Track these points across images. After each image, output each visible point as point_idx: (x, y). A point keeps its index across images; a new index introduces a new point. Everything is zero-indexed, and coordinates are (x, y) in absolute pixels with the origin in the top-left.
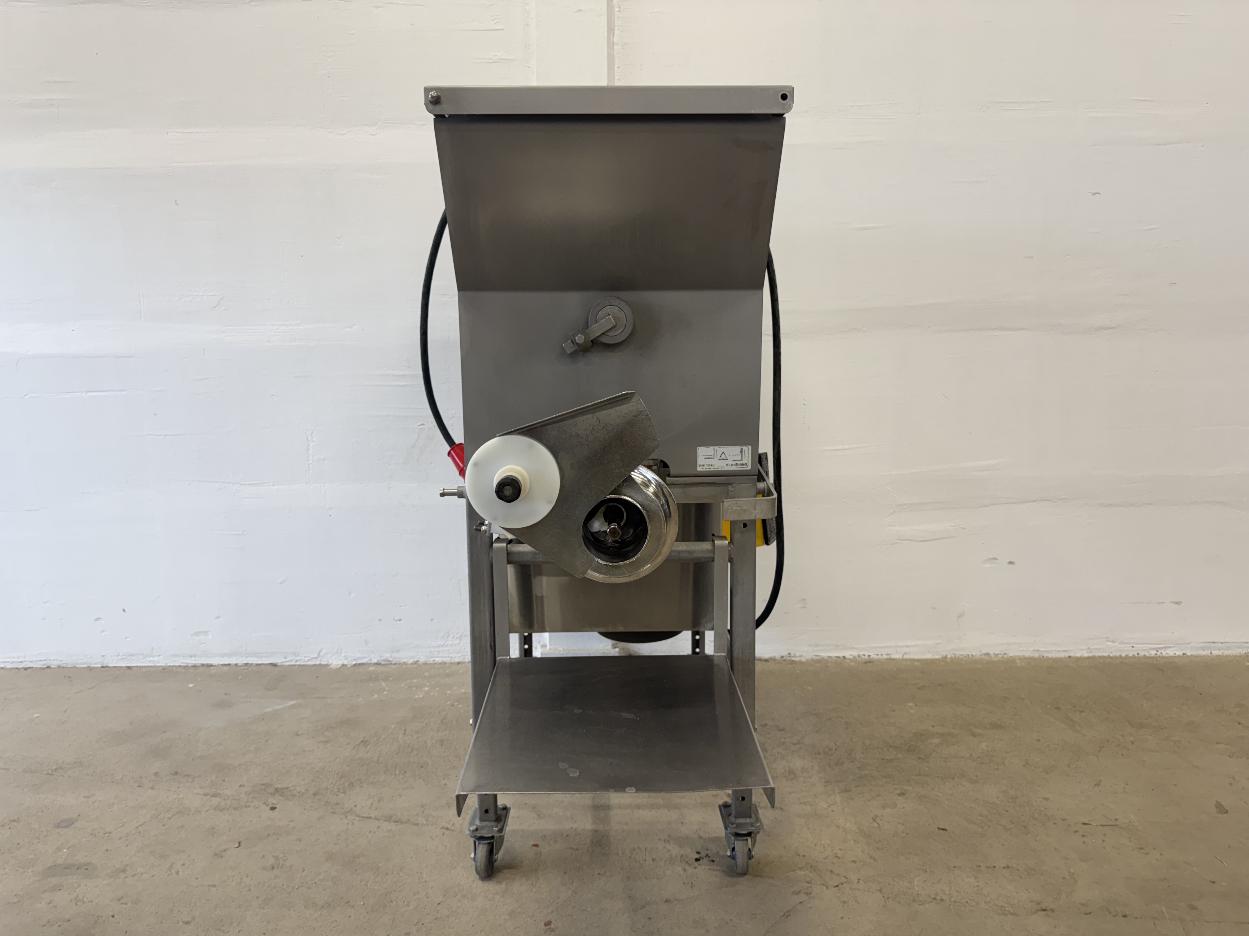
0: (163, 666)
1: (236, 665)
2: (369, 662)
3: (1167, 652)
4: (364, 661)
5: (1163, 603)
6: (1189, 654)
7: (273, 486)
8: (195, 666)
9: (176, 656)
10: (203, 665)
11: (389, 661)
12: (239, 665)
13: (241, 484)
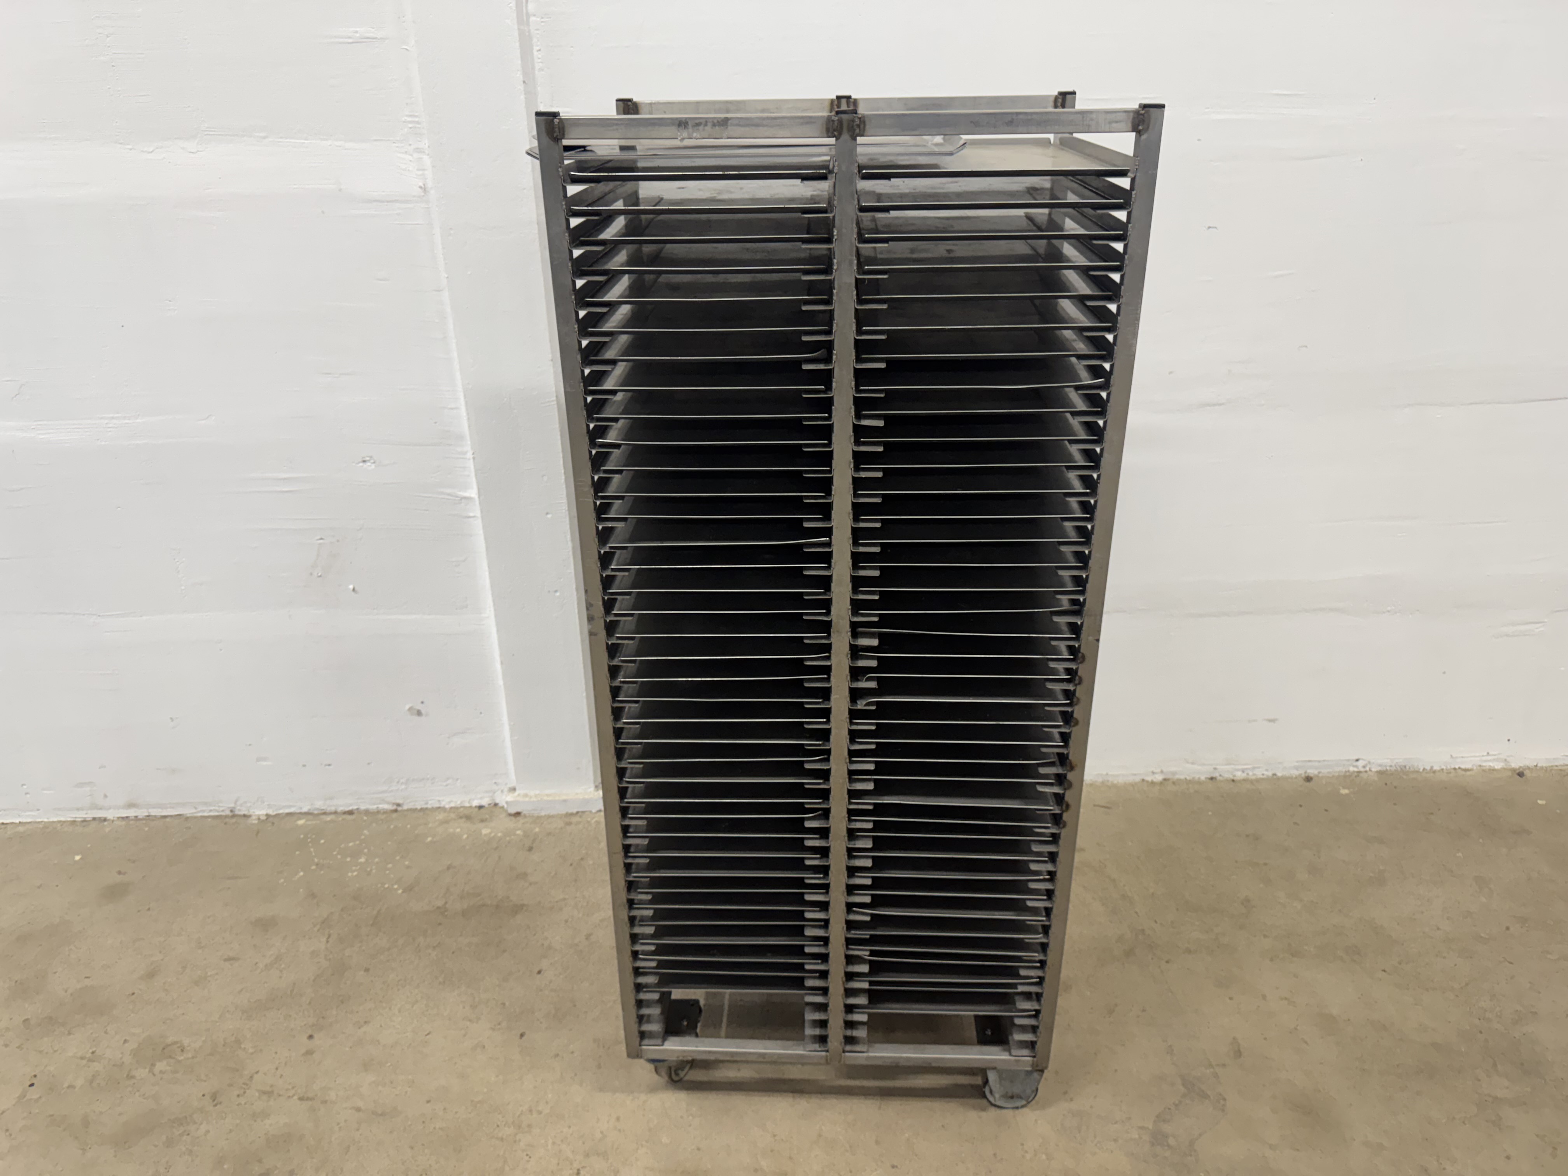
0: (45, 822)
1: (136, 817)
2: (299, 811)
3: (1255, 772)
4: (292, 810)
5: (1254, 721)
6: (1279, 774)
7: (141, 616)
8: (84, 821)
9: (59, 809)
10: (94, 819)
11: (323, 810)
12: (139, 817)
13: (99, 616)
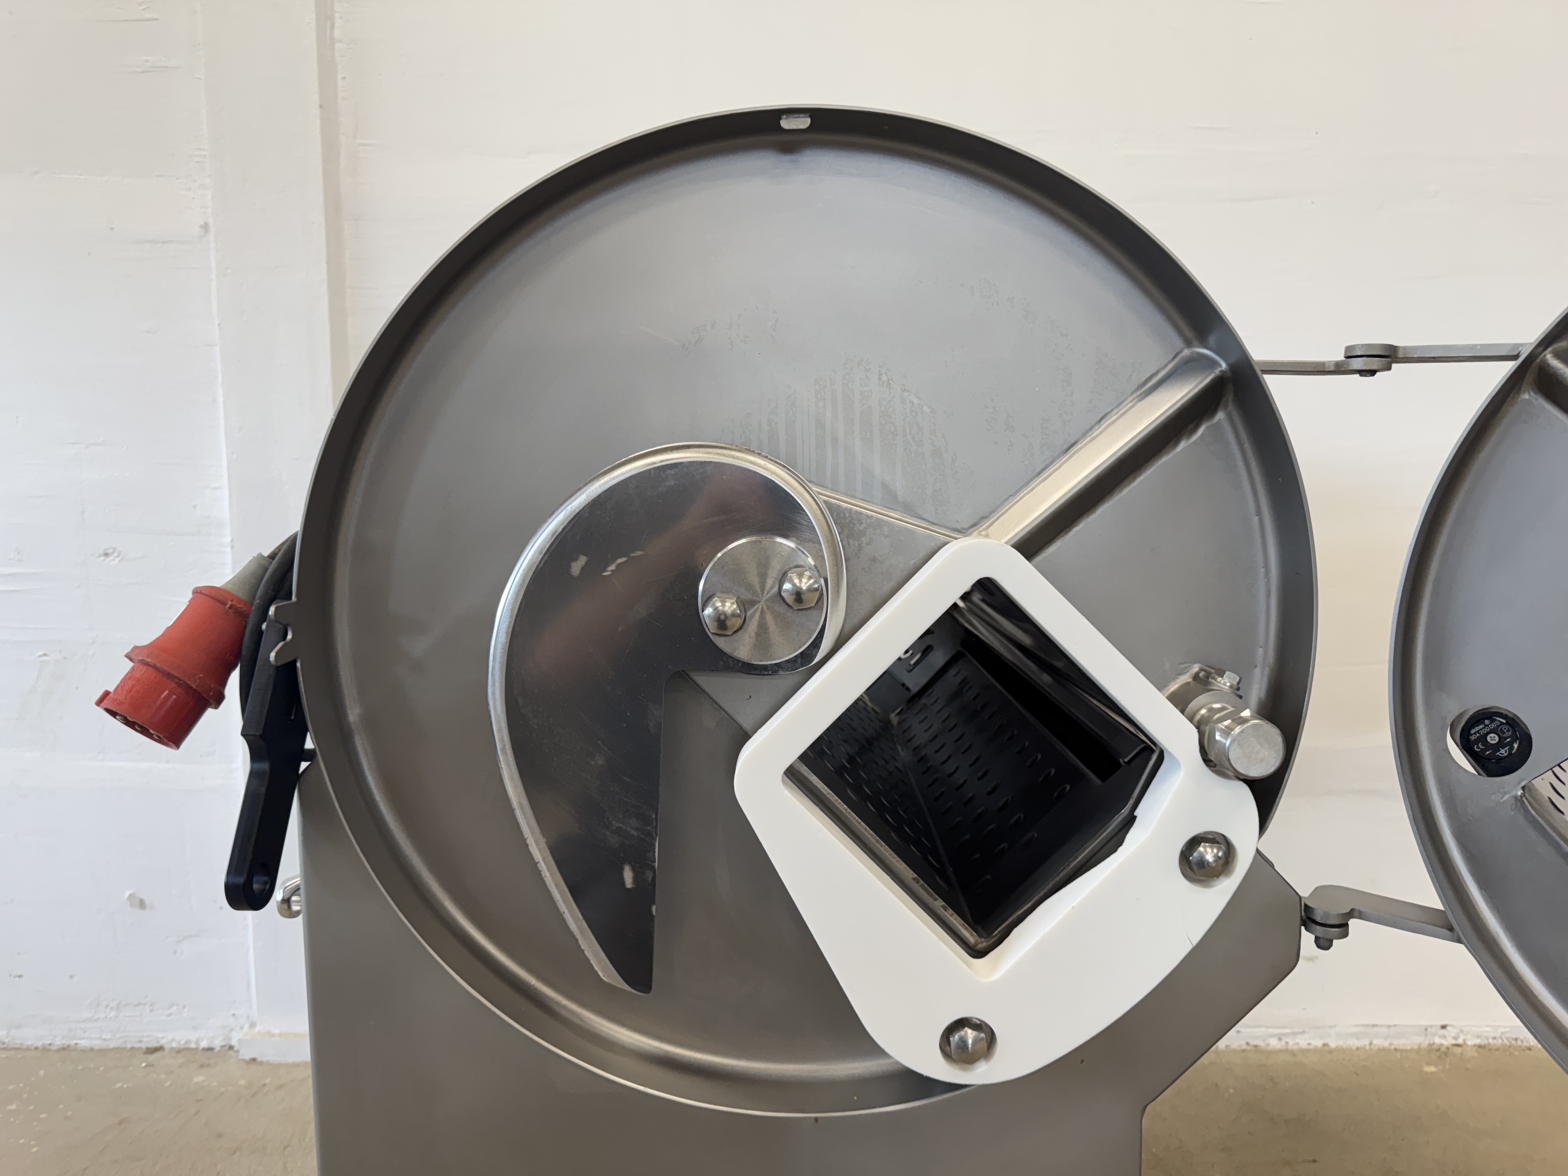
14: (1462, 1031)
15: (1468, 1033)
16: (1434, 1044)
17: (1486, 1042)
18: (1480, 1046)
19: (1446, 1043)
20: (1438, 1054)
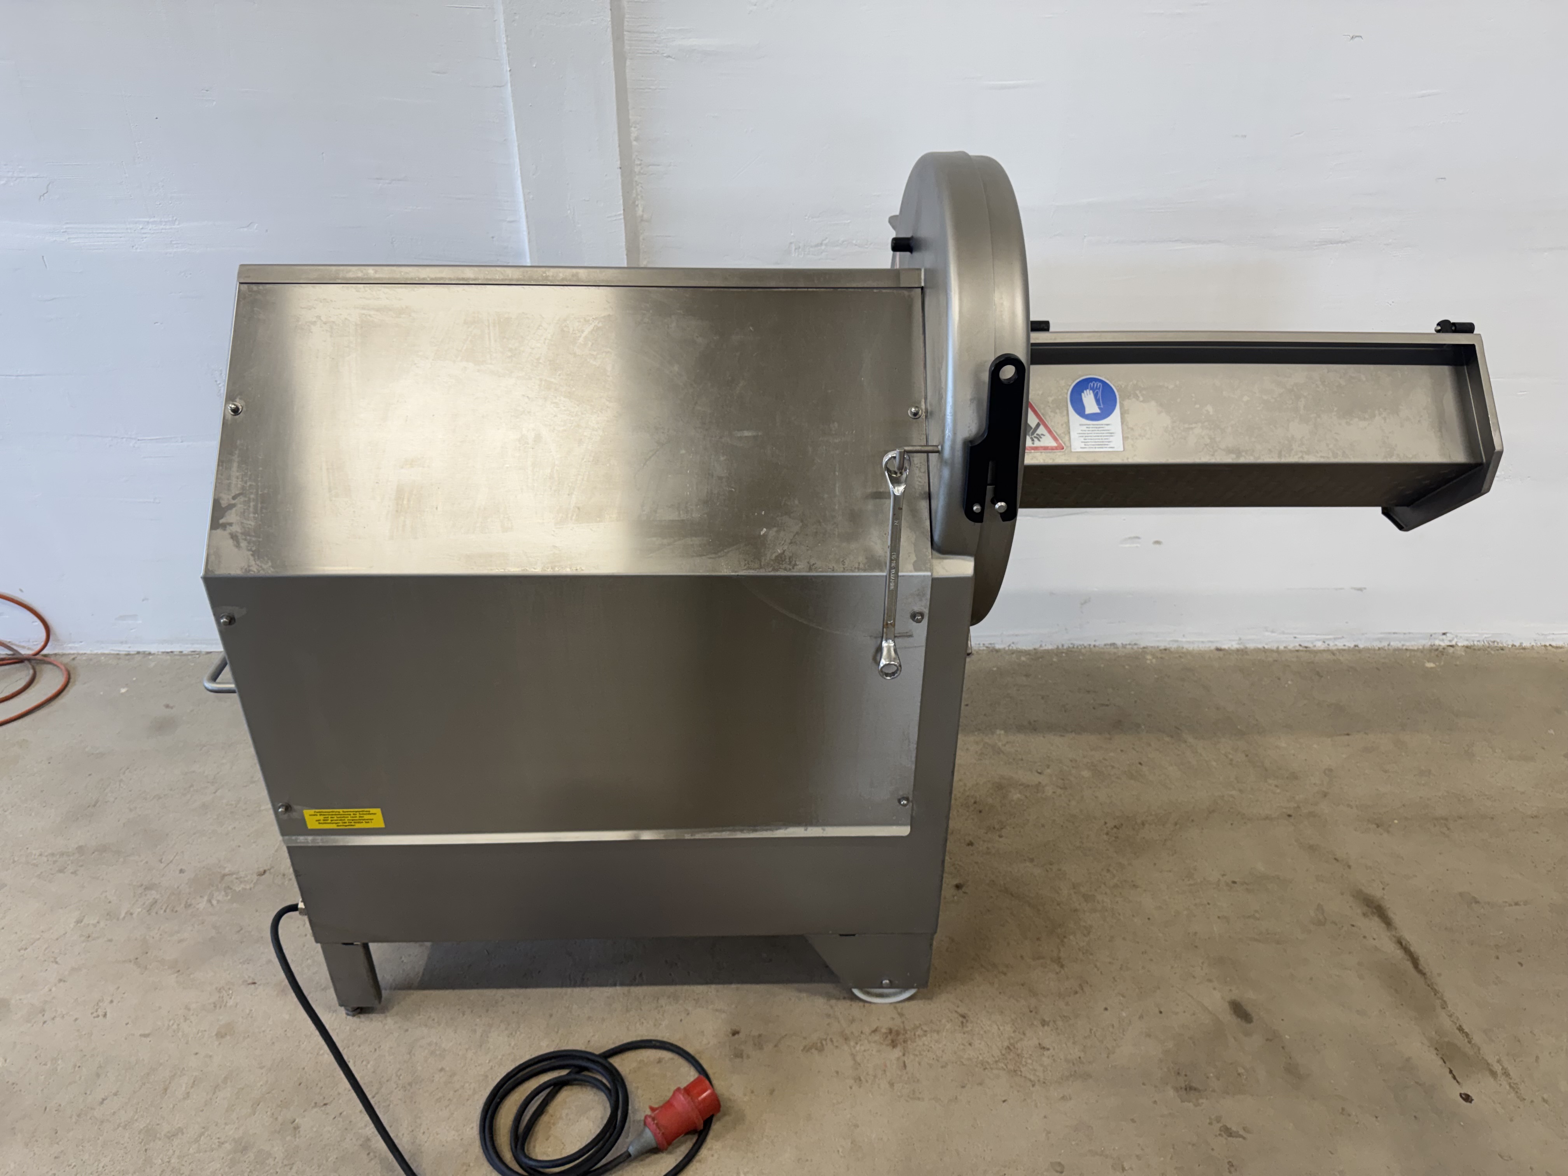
0: (89, 654)
1: (181, 652)
3: (1337, 643)
6: (1361, 646)
7: (182, 442)
8: (128, 655)
9: (102, 642)
10: (138, 653)
12: (185, 652)
13: (139, 440)
14: (1457, 636)
15: (1461, 637)
16: (1434, 645)
17: (1472, 643)
18: (1467, 647)
19: (1443, 644)
20: (1436, 653)
